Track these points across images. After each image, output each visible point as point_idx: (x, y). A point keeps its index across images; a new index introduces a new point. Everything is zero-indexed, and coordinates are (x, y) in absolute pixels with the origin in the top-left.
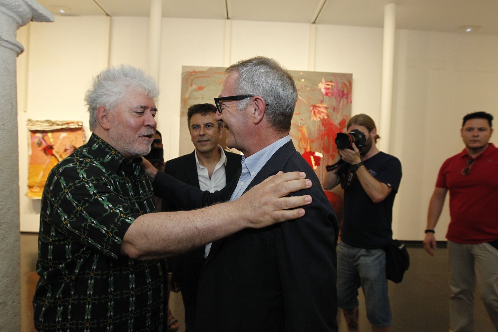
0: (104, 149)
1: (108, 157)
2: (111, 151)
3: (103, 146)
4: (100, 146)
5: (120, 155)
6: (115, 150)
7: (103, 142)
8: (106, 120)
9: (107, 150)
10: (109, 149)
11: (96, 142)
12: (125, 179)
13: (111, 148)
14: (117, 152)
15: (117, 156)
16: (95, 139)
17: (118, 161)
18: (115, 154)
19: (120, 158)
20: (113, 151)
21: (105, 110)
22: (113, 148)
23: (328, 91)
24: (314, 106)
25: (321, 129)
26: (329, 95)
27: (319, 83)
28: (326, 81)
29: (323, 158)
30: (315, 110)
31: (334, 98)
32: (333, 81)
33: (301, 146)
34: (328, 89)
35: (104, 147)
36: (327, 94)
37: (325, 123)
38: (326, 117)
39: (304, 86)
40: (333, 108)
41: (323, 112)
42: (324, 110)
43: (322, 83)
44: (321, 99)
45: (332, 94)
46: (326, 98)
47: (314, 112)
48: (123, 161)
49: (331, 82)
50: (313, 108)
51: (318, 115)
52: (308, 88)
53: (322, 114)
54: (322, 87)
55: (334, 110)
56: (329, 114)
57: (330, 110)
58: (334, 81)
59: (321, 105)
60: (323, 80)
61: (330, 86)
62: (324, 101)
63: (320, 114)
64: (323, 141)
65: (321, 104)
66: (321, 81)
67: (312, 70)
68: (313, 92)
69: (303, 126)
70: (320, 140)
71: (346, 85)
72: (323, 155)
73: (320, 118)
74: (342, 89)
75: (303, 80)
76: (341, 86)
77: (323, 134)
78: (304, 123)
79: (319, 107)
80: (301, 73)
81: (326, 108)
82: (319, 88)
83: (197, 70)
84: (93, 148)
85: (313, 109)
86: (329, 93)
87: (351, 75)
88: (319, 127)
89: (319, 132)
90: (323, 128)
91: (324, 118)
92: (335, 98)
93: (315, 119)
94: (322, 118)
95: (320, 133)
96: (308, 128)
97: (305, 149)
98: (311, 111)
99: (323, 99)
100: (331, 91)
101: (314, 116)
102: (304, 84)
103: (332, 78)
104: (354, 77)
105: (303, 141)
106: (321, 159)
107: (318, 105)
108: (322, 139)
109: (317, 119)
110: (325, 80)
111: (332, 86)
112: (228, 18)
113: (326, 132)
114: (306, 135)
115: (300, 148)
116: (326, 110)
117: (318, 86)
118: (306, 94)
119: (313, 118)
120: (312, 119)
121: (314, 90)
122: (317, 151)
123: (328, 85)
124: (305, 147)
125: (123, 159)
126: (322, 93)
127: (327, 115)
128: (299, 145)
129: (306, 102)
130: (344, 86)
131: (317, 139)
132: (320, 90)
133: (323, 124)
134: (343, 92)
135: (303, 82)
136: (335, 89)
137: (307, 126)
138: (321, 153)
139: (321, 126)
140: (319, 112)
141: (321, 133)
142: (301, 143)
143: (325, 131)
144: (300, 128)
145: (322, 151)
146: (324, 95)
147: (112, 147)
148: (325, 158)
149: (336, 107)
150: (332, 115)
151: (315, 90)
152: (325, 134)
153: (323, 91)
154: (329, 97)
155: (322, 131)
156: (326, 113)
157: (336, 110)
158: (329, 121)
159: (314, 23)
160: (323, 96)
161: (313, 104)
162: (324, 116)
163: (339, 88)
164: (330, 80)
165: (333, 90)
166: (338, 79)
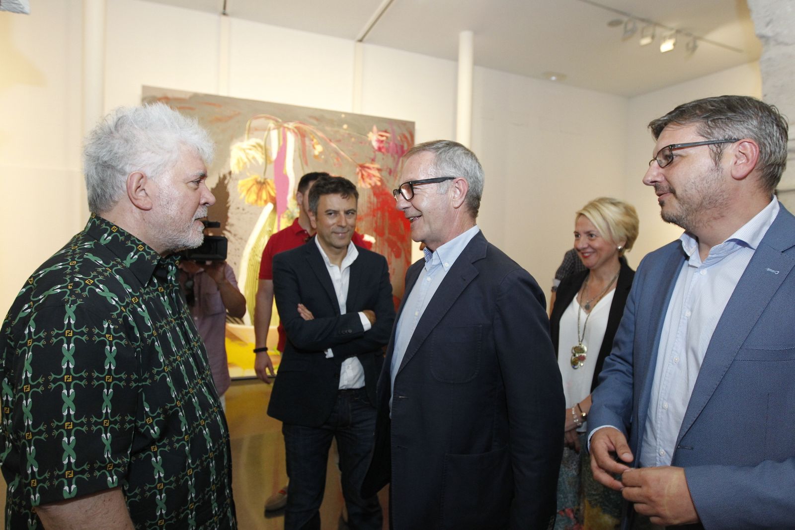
0: (124, 243)
1: (132, 257)
2: (137, 245)
3: (121, 238)
4: (115, 238)
5: (152, 252)
6: (144, 245)
7: (121, 232)
8: (142, 194)
9: (129, 244)
10: (133, 242)
11: (105, 231)
12: (157, 290)
13: (136, 242)
14: (147, 249)
15: (149, 253)
16: (104, 226)
17: (150, 261)
18: (144, 250)
19: (153, 257)
20: (140, 246)
21: (142, 177)
22: (139, 241)
23: (381, 145)
24: (363, 167)
25: (372, 200)
26: (383, 150)
27: (368, 133)
28: (379, 130)
29: (376, 243)
30: (364, 173)
31: (389, 155)
32: (388, 131)
34: (382, 141)
35: (123, 239)
36: (380, 149)
37: (377, 191)
38: (379, 184)
39: (346, 135)
40: (388, 170)
41: (374, 176)
42: (376, 173)
43: (372, 132)
44: (372, 156)
45: (388, 150)
46: (379, 155)
47: (362, 175)
48: (159, 261)
49: (386, 131)
50: (360, 168)
51: (368, 180)
52: (353, 140)
53: (374, 179)
54: (373, 138)
55: (390, 172)
56: (383, 178)
57: (385, 174)
58: (389, 130)
59: (371, 166)
60: (375, 129)
61: (384, 138)
62: (377, 159)
63: (370, 179)
64: (375, 218)
65: (372, 163)
66: (371, 130)
67: (358, 111)
70: (371, 217)
71: (406, 137)
72: (376, 239)
73: (370, 184)
74: (401, 144)
75: (345, 126)
76: (399, 138)
77: (375, 207)
79: (368, 168)
80: (343, 116)
81: (379, 170)
82: (369, 139)
83: (170, 95)
84: (102, 242)
85: (361, 170)
86: (383, 147)
87: (413, 124)
88: (369, 197)
89: (369, 205)
90: (375, 200)
91: (376, 185)
92: (392, 155)
93: (363, 185)
94: (373, 184)
98: (358, 173)
99: (375, 157)
100: (386, 145)
101: (362, 180)
102: (347, 132)
103: (387, 126)
104: (417, 127)
106: (373, 246)
107: (367, 165)
108: (374, 216)
109: (366, 186)
110: (377, 128)
111: (387, 137)
112: (224, 14)
113: (379, 206)
116: (379, 173)
117: (368, 137)
118: (351, 148)
121: (361, 143)
122: (367, 234)
123: (382, 136)
125: (159, 258)
126: (373, 147)
127: (381, 180)
129: (350, 160)
130: (404, 139)
131: (367, 215)
132: (370, 143)
133: (375, 194)
134: (402, 147)
135: (346, 130)
136: (391, 143)
138: (372, 235)
139: (372, 196)
140: (370, 176)
141: (372, 207)
143: (377, 204)
145: (374, 234)
146: (376, 150)
147: (136, 238)
148: (378, 244)
149: (393, 169)
150: (388, 181)
151: (364, 142)
152: (378, 209)
153: (375, 144)
154: (383, 153)
155: (374, 204)
156: (378, 177)
157: (392, 174)
158: (383, 190)
159: (361, 41)
160: (374, 152)
161: (361, 163)
162: (376, 181)
163: (396, 142)
164: (384, 129)
165: (389, 143)
166: (395, 128)
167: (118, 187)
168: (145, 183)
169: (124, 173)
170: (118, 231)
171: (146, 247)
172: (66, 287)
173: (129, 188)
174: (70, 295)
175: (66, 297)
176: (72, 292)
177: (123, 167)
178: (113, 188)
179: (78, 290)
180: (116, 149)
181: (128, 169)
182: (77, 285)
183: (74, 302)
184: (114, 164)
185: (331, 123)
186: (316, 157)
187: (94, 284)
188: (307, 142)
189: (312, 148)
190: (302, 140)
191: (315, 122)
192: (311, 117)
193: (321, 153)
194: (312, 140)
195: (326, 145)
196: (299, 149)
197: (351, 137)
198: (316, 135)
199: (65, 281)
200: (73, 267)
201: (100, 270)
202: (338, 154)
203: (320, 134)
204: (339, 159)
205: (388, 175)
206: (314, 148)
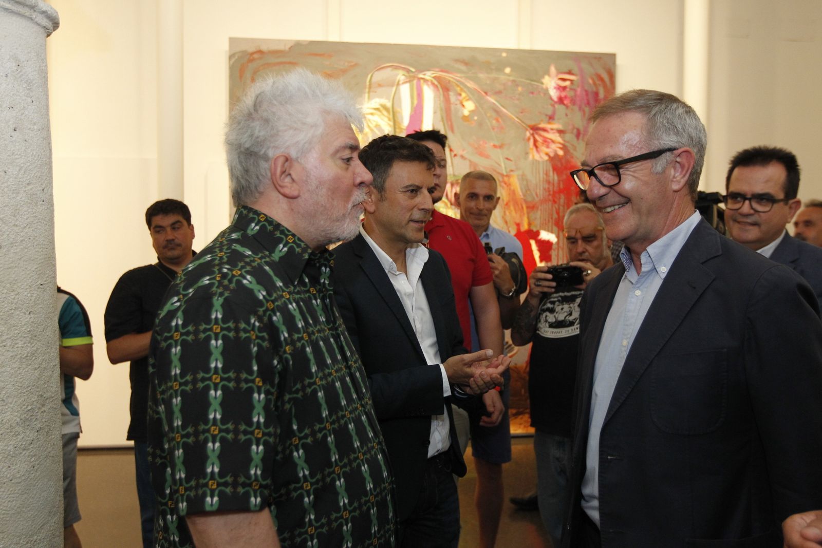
0: (272, 233)
1: (282, 249)
2: (287, 236)
3: (270, 228)
4: (263, 228)
5: (302, 244)
6: (294, 235)
7: (269, 221)
8: (288, 180)
9: (278, 234)
10: (282, 232)
11: (252, 220)
12: (308, 291)
13: (285, 232)
14: (298, 240)
15: (299, 246)
16: (251, 215)
17: (301, 255)
18: (294, 242)
19: (304, 250)
20: (290, 237)
21: (287, 160)
22: (289, 231)
23: (563, 94)
24: (535, 129)
25: (551, 179)
26: (565, 102)
27: (543, 77)
28: (559, 72)
29: (558, 243)
30: (537, 137)
31: (576, 108)
32: (573, 72)
33: (508, 218)
34: (564, 88)
35: (272, 229)
36: (561, 100)
37: (559, 165)
38: (561, 153)
39: (510, 84)
40: (575, 131)
41: (553, 141)
42: (556, 137)
43: (549, 75)
44: (550, 113)
45: (573, 102)
46: (559, 107)
47: (535, 141)
48: (310, 255)
49: (570, 73)
50: (531, 132)
51: (544, 149)
52: (520, 89)
53: (553, 146)
54: (550, 83)
55: (578, 135)
56: (567, 144)
57: (570, 137)
58: (576, 70)
59: (548, 126)
60: (553, 70)
61: (567, 83)
62: (556, 117)
63: (548, 147)
64: (556, 206)
65: (549, 123)
66: (547, 72)
67: (526, 46)
68: (531, 95)
69: (512, 173)
70: (550, 203)
71: (602, 80)
72: (558, 237)
73: (547, 154)
74: (594, 89)
75: (508, 70)
76: (590, 81)
77: (556, 189)
78: (513, 168)
79: (545, 130)
80: (504, 55)
81: (560, 132)
82: (544, 86)
83: (264, 48)
84: (250, 232)
85: (533, 135)
86: (566, 97)
87: (612, 57)
88: (547, 174)
89: (546, 186)
90: (556, 178)
91: (556, 155)
92: (580, 108)
93: (537, 157)
94: (552, 155)
95: (549, 188)
96: (523, 178)
97: (518, 225)
98: (529, 139)
99: (554, 112)
100: (570, 94)
101: (534, 149)
102: (511, 78)
103: (570, 65)
104: (619, 61)
105: (512, 208)
106: (554, 247)
107: (542, 125)
108: (555, 202)
109: (541, 157)
110: (557, 69)
111: (571, 81)
113: (562, 186)
114: (519, 193)
115: (506, 222)
116: (560, 136)
117: (542, 83)
118: (517, 102)
119: (533, 156)
120: (530, 157)
121: (532, 93)
122: (545, 230)
123: (564, 80)
124: (518, 221)
125: (310, 251)
126: (551, 99)
127: (564, 148)
128: (503, 217)
129: (516, 119)
130: (598, 82)
131: (543, 201)
132: (546, 92)
133: (555, 169)
134: (596, 94)
135: (509, 75)
136: (579, 90)
137: (520, 172)
138: (552, 232)
139: (551, 173)
140: (546, 141)
141: (551, 188)
142: (507, 213)
143: (559, 184)
144: (506, 179)
145: (555, 229)
146: (556, 102)
147: (286, 228)
148: (561, 244)
149: (582, 130)
150: (575, 149)
151: (536, 91)
152: (560, 191)
153: (554, 94)
154: (567, 107)
155: (553, 184)
156: (560, 143)
157: (581, 136)
158: (568, 162)
160: (553, 105)
161: (532, 123)
162: (555, 149)
163: (587, 88)
164: (566, 70)
165: (574, 90)
166: (585, 66)
167: (262, 175)
168: (291, 167)
169: (266, 158)
170: (266, 220)
171: (296, 238)
172: (214, 278)
173: (273, 174)
174: (218, 287)
175: (214, 289)
176: (220, 283)
177: (265, 151)
178: (258, 178)
179: (226, 282)
180: (257, 133)
181: (271, 153)
182: (224, 276)
183: (221, 294)
184: (256, 150)
185: (487, 66)
186: (465, 118)
187: (241, 275)
188: (453, 98)
189: (459, 106)
190: (444, 96)
191: (463, 68)
192: (457, 61)
193: (472, 112)
194: (460, 95)
195: (479, 102)
196: (441, 110)
197: (517, 86)
198: (466, 86)
199: (213, 273)
200: (221, 258)
201: (248, 260)
202: (497, 111)
203: (470, 84)
204: (500, 120)
205: (575, 139)
206: (463, 106)
